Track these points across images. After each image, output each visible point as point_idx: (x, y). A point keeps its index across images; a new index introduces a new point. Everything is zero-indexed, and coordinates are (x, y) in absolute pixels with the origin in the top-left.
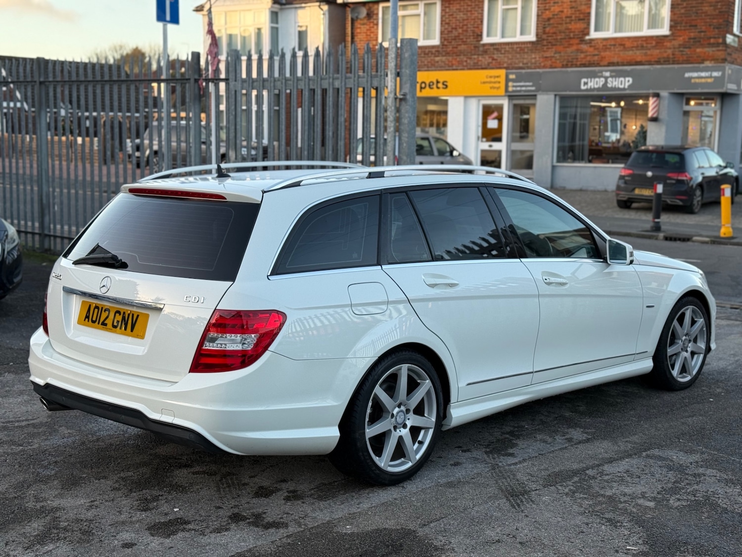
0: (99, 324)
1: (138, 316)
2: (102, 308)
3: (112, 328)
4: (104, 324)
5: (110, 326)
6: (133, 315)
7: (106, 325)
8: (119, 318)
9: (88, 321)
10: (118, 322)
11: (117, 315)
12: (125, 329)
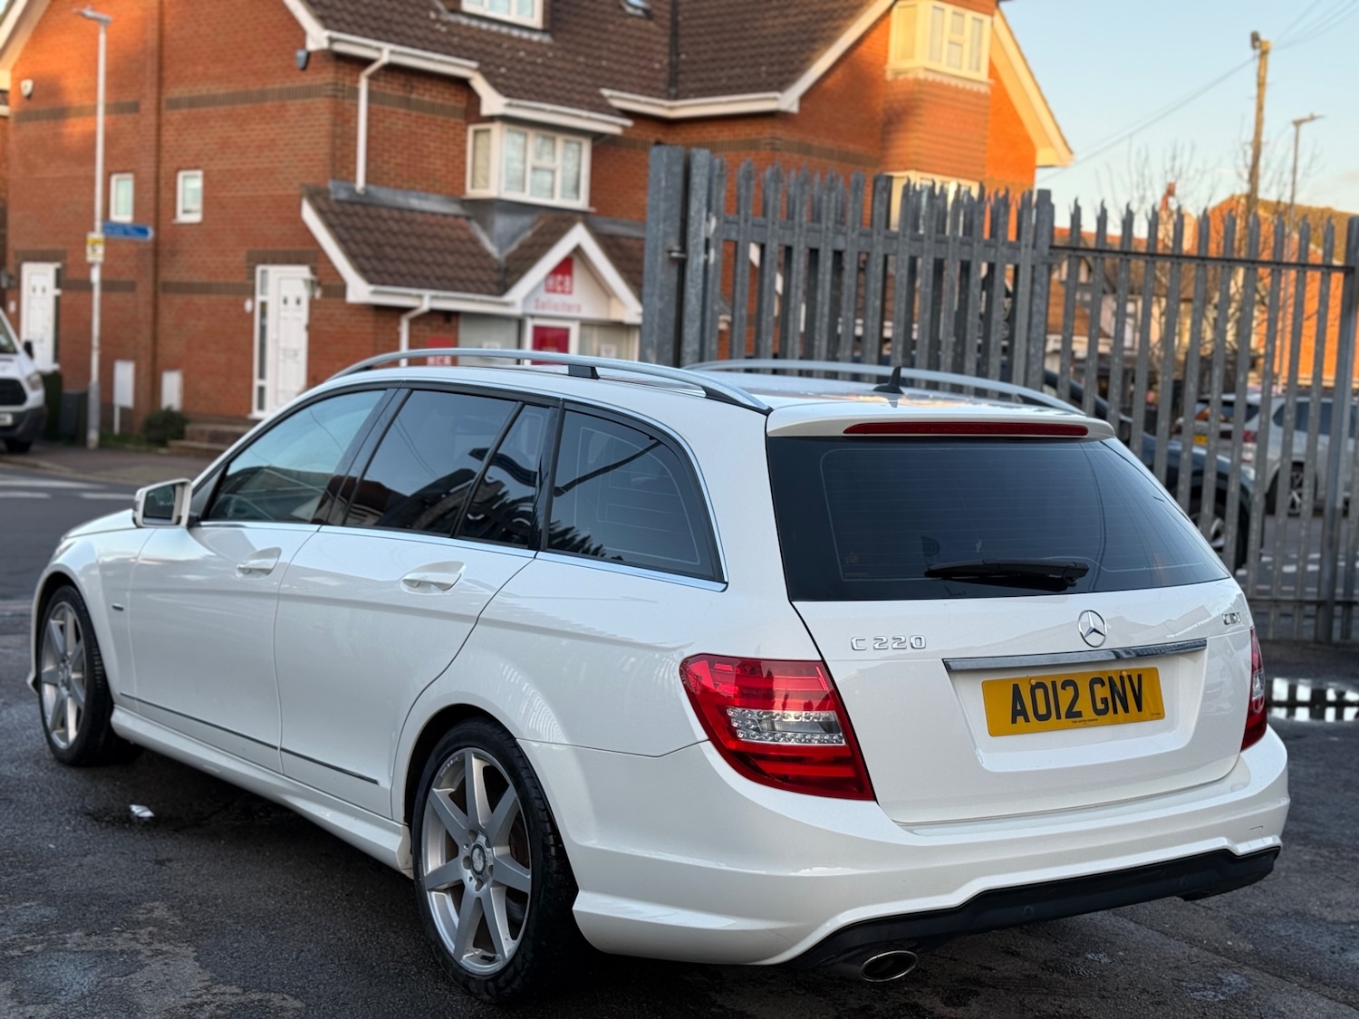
0: (1059, 717)
1: (1140, 677)
2: (1054, 684)
3: (1095, 716)
4: (1073, 714)
5: (1088, 712)
6: (1130, 677)
7: (1079, 714)
8: (1102, 692)
9: (1027, 720)
10: (1104, 701)
11: (1097, 687)
12: (1126, 710)
